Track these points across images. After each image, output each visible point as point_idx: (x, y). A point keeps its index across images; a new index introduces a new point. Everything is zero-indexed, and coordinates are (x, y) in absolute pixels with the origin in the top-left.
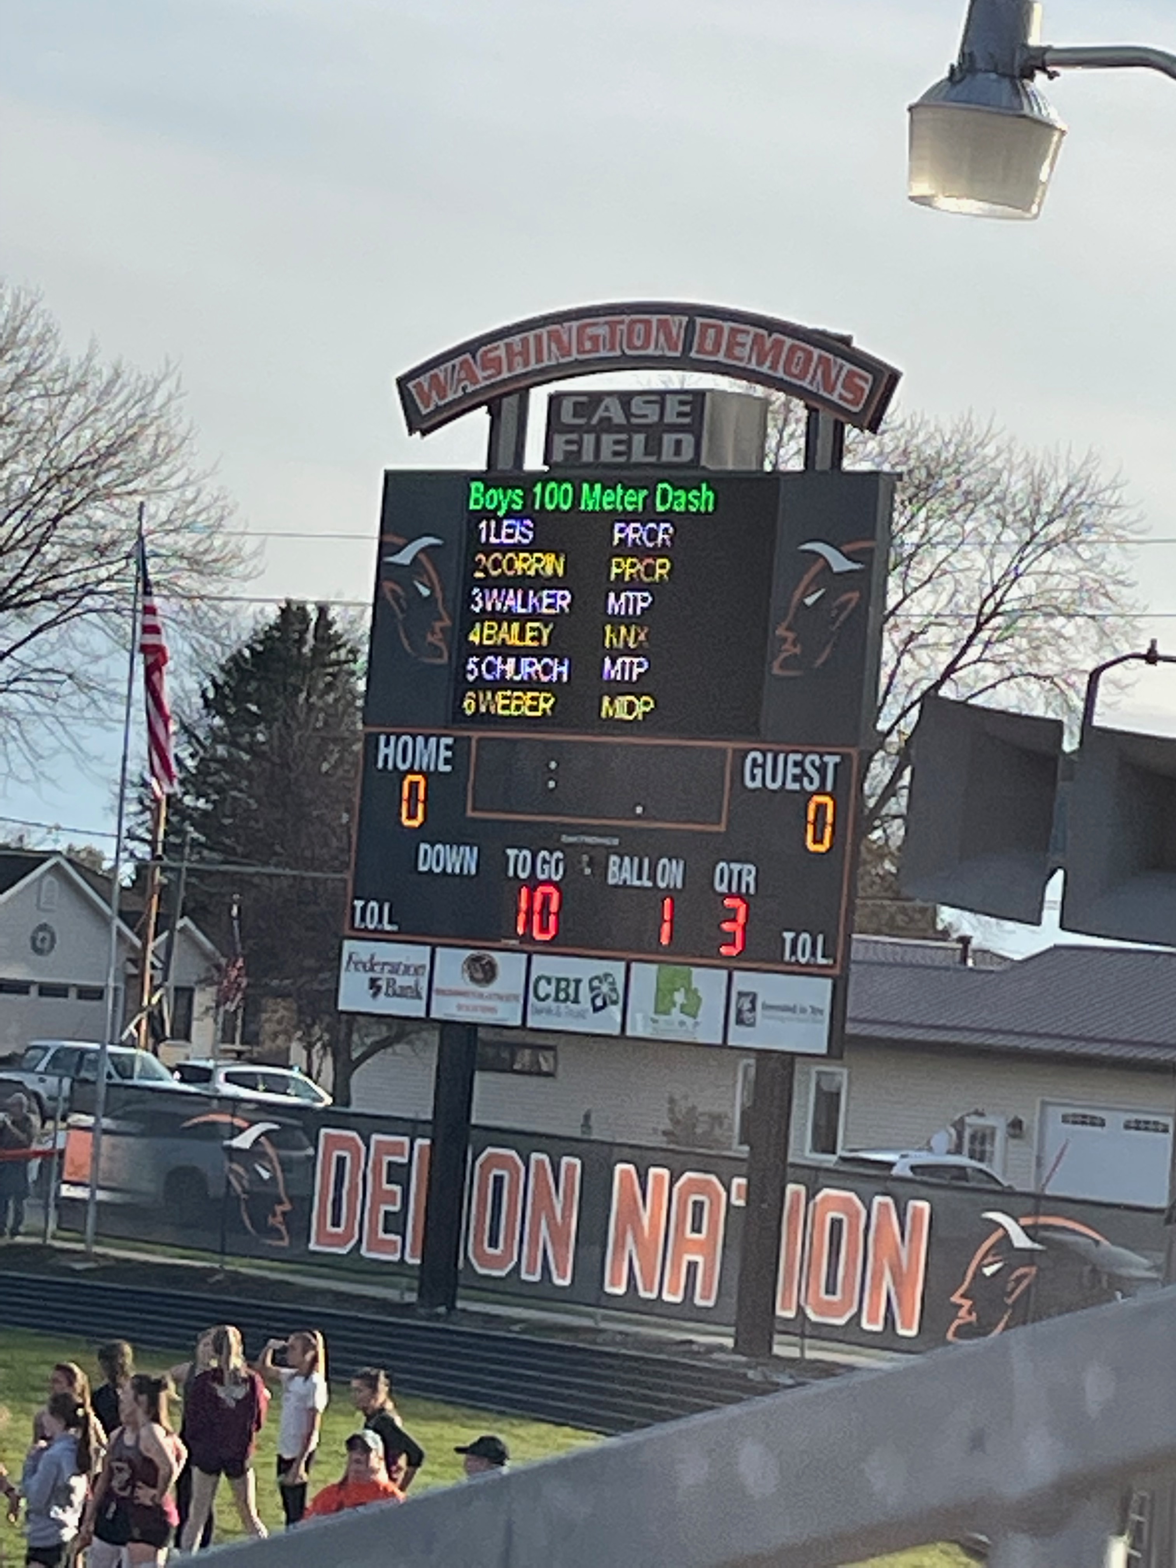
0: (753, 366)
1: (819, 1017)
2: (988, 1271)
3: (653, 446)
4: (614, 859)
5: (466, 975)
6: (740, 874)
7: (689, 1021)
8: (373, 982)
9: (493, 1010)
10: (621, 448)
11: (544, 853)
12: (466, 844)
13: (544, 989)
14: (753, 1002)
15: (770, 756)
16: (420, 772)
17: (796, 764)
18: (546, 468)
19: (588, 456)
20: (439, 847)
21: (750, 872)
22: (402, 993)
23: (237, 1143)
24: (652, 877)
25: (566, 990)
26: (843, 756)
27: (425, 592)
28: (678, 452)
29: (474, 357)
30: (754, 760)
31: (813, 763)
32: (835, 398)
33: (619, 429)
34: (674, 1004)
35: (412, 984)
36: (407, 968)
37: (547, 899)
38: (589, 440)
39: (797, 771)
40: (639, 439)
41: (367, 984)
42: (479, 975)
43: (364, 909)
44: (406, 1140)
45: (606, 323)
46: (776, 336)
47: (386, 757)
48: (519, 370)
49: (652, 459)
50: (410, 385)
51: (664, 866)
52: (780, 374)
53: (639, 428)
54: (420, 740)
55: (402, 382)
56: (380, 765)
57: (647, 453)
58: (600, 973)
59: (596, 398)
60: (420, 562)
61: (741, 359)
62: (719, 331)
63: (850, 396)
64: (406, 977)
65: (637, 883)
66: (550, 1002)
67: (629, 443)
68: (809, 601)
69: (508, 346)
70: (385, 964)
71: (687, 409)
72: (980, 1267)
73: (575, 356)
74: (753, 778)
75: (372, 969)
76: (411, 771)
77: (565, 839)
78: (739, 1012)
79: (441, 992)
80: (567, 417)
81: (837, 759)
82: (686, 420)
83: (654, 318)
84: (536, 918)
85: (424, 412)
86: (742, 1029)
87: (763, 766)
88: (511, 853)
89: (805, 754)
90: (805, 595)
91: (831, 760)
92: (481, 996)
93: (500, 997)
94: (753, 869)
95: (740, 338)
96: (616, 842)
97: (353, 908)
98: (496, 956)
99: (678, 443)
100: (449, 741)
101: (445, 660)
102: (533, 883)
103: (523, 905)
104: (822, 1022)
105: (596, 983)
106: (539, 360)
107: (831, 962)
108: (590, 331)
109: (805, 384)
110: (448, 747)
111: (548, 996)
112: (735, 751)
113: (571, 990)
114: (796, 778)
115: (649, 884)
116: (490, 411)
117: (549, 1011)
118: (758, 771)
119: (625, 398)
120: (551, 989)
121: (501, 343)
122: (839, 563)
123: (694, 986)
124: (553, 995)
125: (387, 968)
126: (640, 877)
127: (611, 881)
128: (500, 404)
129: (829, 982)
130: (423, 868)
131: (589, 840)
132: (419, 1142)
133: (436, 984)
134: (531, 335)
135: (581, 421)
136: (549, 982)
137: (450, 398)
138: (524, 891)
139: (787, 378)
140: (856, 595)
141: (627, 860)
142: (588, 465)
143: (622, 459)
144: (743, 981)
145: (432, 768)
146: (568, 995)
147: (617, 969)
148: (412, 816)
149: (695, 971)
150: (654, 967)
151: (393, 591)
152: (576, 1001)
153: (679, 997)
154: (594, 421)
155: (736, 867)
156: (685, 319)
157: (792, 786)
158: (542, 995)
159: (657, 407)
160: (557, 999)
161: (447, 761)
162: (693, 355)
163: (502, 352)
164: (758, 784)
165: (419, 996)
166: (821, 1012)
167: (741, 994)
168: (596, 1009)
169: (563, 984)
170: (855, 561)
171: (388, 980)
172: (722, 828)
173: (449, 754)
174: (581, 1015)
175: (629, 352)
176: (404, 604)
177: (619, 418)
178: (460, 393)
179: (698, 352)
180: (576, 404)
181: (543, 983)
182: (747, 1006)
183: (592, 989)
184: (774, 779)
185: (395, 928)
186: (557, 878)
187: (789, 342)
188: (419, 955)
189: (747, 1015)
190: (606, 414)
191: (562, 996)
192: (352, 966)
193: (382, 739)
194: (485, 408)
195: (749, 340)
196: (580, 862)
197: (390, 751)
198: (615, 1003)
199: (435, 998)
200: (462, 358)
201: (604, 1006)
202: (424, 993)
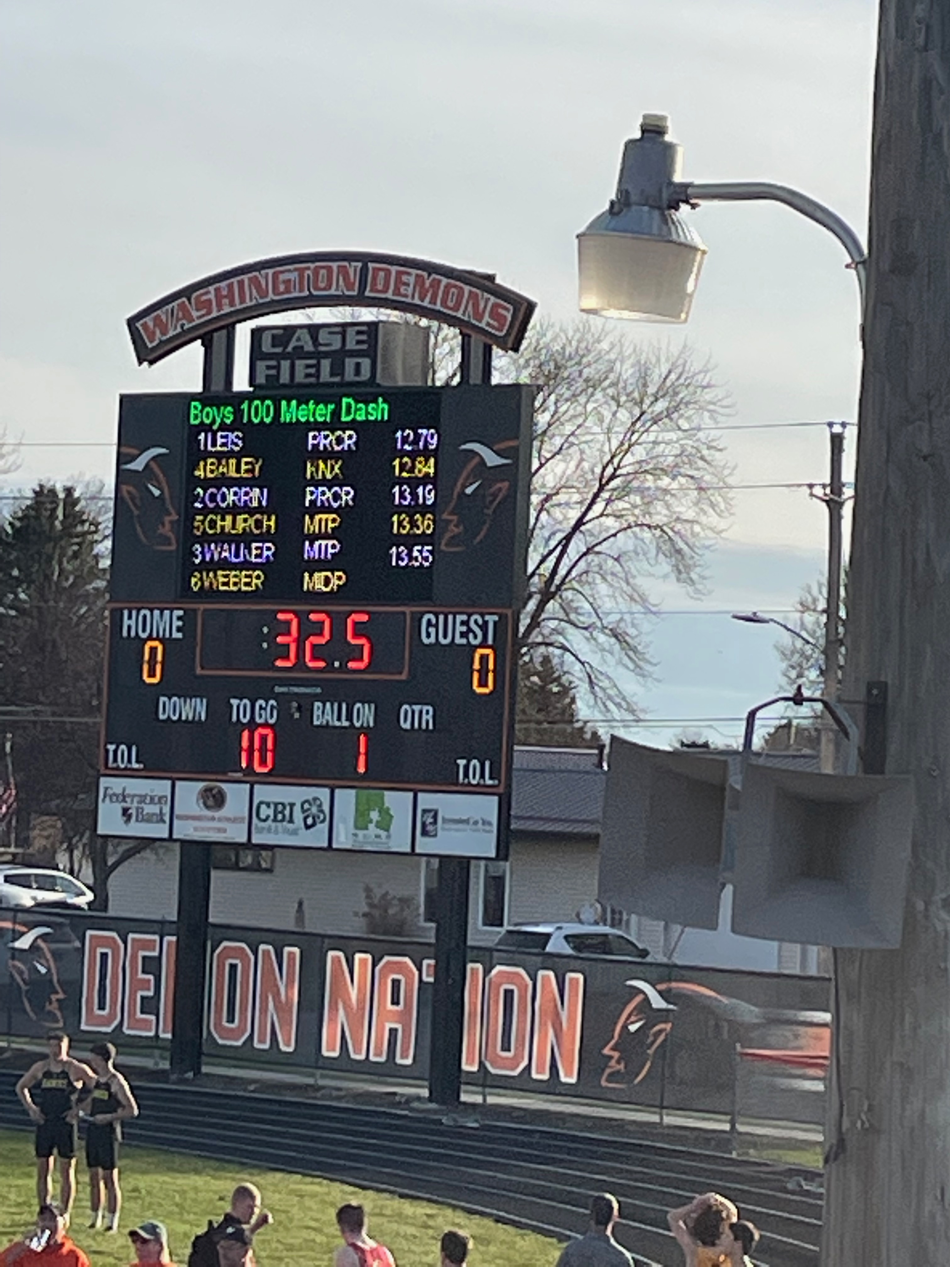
0: (417, 301)
1: (487, 828)
2: (633, 1028)
3: (337, 369)
4: (318, 704)
5: (201, 801)
6: (421, 712)
7: (383, 834)
8: (125, 811)
9: (223, 830)
10: (312, 371)
11: (261, 702)
12: (196, 696)
13: (265, 811)
14: (435, 817)
15: (441, 618)
16: (157, 639)
17: (463, 623)
18: (251, 389)
19: (285, 378)
20: (175, 699)
21: (428, 712)
22: (148, 819)
23: (18, 944)
24: (349, 718)
25: (282, 812)
26: (500, 616)
27: (157, 493)
28: (358, 372)
29: (189, 300)
30: (429, 621)
31: (476, 622)
32: (483, 325)
33: (309, 355)
34: (371, 821)
35: (158, 811)
36: (152, 799)
37: (263, 739)
38: (285, 365)
39: (464, 629)
40: (326, 364)
41: (120, 812)
42: (211, 802)
43: (115, 752)
44: (157, 937)
45: (296, 270)
46: (434, 276)
47: (129, 627)
48: (227, 309)
49: (337, 379)
50: (138, 325)
51: (358, 710)
52: (438, 307)
53: (326, 355)
54: (157, 613)
55: (131, 322)
56: (125, 634)
57: (332, 374)
58: (310, 798)
59: (290, 330)
60: (152, 470)
61: (406, 296)
62: (388, 273)
63: (495, 324)
64: (152, 806)
65: (337, 724)
66: (269, 822)
67: (318, 366)
68: (469, 491)
69: (217, 290)
70: (134, 796)
71: (364, 337)
72: (625, 1027)
73: (271, 296)
74: (428, 635)
75: (124, 800)
76: (150, 638)
77: (277, 689)
78: (424, 825)
79: (180, 818)
80: (267, 347)
81: (496, 618)
82: (364, 347)
83: (335, 265)
84: (256, 754)
85: (150, 345)
86: (426, 839)
87: (436, 626)
88: (234, 702)
89: (469, 615)
90: (465, 487)
91: (491, 619)
92: (213, 819)
93: (228, 819)
94: (431, 709)
95: (404, 278)
96: (319, 690)
97: (107, 751)
98: (224, 786)
99: (358, 365)
100: (181, 613)
101: (173, 547)
102: (252, 725)
103: (245, 744)
104: (490, 832)
105: (306, 806)
106: (242, 301)
107: (496, 782)
108: (282, 277)
109: (459, 315)
110: (179, 618)
111: (268, 817)
112: (412, 613)
113: (287, 812)
114: (463, 635)
115: (346, 724)
116: (203, 344)
117: (269, 830)
118: (432, 630)
119: (314, 329)
120: (271, 812)
121: (211, 289)
122: (492, 459)
123: (387, 805)
124: (272, 817)
125: (136, 799)
126: (339, 719)
127: (316, 722)
128: (212, 337)
129: (496, 798)
130: (162, 717)
131: (296, 690)
132: (167, 939)
133: (177, 811)
134: (235, 280)
135: (278, 350)
136: (268, 805)
137: (171, 333)
138: (246, 734)
139: (445, 311)
140: (506, 484)
141: (328, 705)
142: (284, 386)
143: (312, 380)
144: (426, 800)
145: (167, 635)
146: (284, 816)
147: (323, 794)
148: (152, 674)
149: (386, 793)
150: (353, 792)
151: (129, 492)
152: (291, 821)
153: (374, 815)
154: (289, 349)
155: (417, 708)
156: (359, 265)
157: (459, 640)
158: (263, 816)
159: (339, 337)
160: (275, 820)
161: (179, 629)
162: (367, 293)
163: (212, 296)
164: (432, 640)
165: (163, 821)
166: (490, 824)
167: (425, 811)
168: (308, 827)
169: (280, 808)
170: (503, 457)
171: (137, 809)
172: (403, 677)
173: (180, 623)
174: (295, 832)
175: (315, 293)
176: (139, 503)
177: (309, 347)
178: (179, 330)
179: (371, 291)
180: (274, 337)
181: (263, 807)
182: (430, 820)
183: (304, 811)
184: (445, 637)
185: (142, 766)
186: (272, 721)
187: (445, 281)
188: (162, 787)
189: (430, 828)
190: (299, 344)
191: (280, 817)
192: (107, 799)
193: (126, 613)
194: (199, 342)
195: (412, 280)
196: (290, 708)
197: (133, 623)
198: (323, 821)
199: (176, 822)
200: (180, 301)
201: (314, 825)
202: (167, 818)
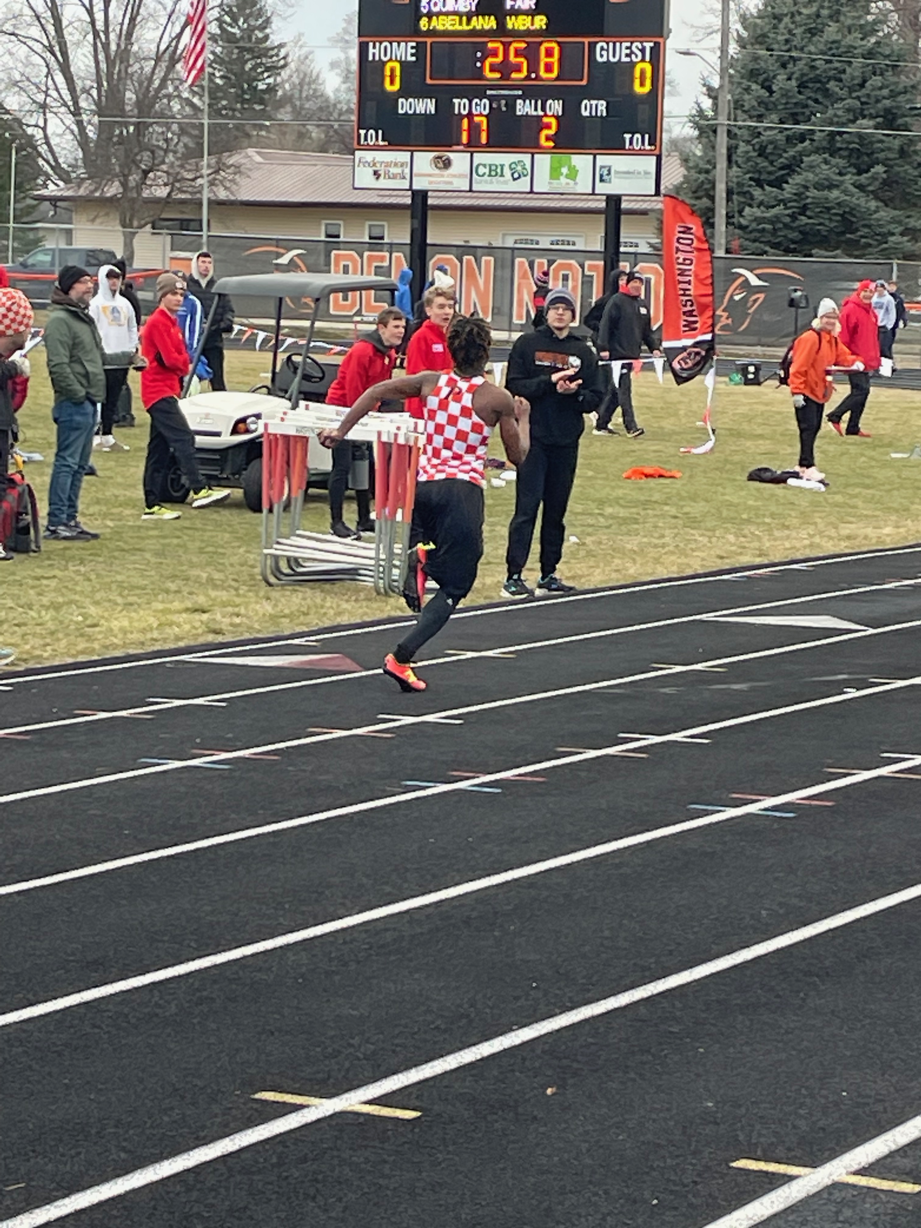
1: (649, 176)
2: (737, 298)
4: (519, 101)
5: (433, 166)
6: (597, 105)
7: (571, 182)
8: (375, 173)
9: (451, 183)
11: (476, 100)
12: (427, 98)
13: (481, 170)
14: (609, 171)
15: (611, 45)
16: (396, 61)
17: (627, 48)
20: (411, 100)
21: (602, 105)
22: (394, 177)
23: (279, 261)
24: (543, 109)
25: (496, 170)
26: (655, 43)
30: (602, 47)
31: (636, 47)
34: (562, 174)
35: (400, 172)
36: (396, 164)
39: (628, 51)
41: (372, 172)
42: (441, 165)
43: (366, 135)
44: (387, 254)
47: (374, 54)
51: (551, 104)
54: (395, 45)
58: (516, 160)
64: (396, 169)
65: (534, 113)
66: (486, 176)
70: (382, 162)
72: (732, 296)
74: (602, 56)
76: (391, 60)
77: (489, 92)
78: (601, 176)
79: (417, 175)
86: (602, 184)
87: (608, 50)
88: (456, 101)
89: (632, 43)
91: (648, 45)
92: (442, 176)
93: (454, 176)
94: (604, 103)
96: (520, 92)
97: (359, 134)
98: (451, 155)
100: (414, 44)
101: (407, 2)
102: (470, 116)
103: (465, 128)
105: (513, 166)
107: (653, 148)
110: (412, 48)
111: (484, 174)
113: (499, 170)
114: (627, 55)
115: (541, 113)
117: (486, 182)
118: (604, 53)
120: (487, 171)
123: (572, 164)
124: (488, 173)
125: (383, 165)
126: (536, 109)
127: (520, 113)
129: (655, 158)
130: (401, 112)
131: (503, 92)
132: (395, 255)
133: (416, 172)
136: (485, 166)
138: (465, 121)
141: (528, 102)
144: (602, 160)
145: (404, 59)
146: (497, 173)
147: (526, 158)
148: (393, 84)
149: (573, 156)
150: (549, 156)
152: (502, 175)
153: (565, 170)
155: (594, 102)
157: (625, 59)
158: (481, 173)
160: (490, 175)
161: (412, 55)
164: (605, 59)
165: (404, 178)
166: (648, 173)
167: (602, 167)
168: (515, 179)
169: (493, 168)
171: (384, 171)
172: (584, 83)
173: (414, 51)
174: (506, 182)
181: (481, 167)
182: (606, 172)
183: (511, 169)
184: (614, 56)
185: (387, 143)
186: (486, 113)
188: (403, 156)
189: (605, 177)
191: (493, 173)
192: (361, 165)
193: (371, 44)
196: (499, 104)
197: (376, 51)
198: (525, 176)
199: (414, 179)
201: (519, 177)
202: (408, 177)
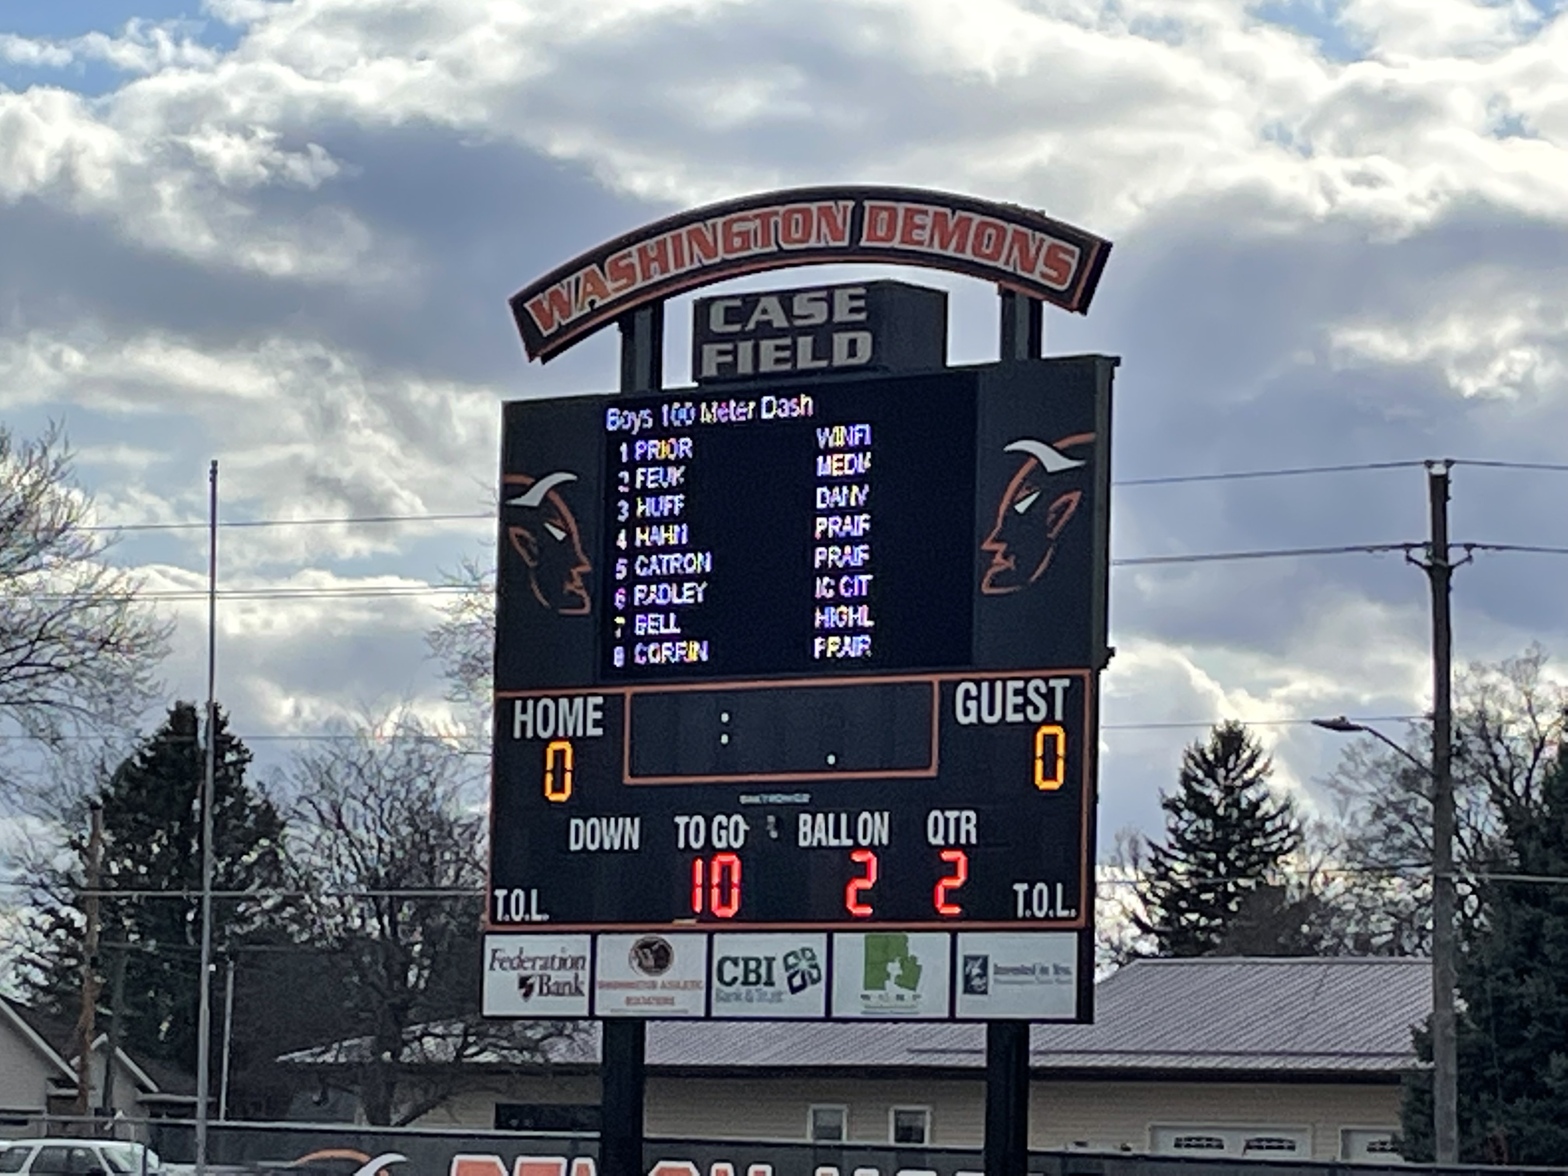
1: (1064, 977)
3: (823, 349)
4: (805, 817)
5: (635, 963)
6: (958, 820)
7: (908, 993)
8: (523, 982)
9: (670, 1001)
10: (787, 354)
11: (721, 818)
12: (625, 816)
13: (730, 973)
14: (984, 966)
15: (985, 686)
16: (565, 738)
17: (1017, 692)
18: (695, 384)
19: (745, 367)
20: (593, 821)
21: (968, 820)
22: (560, 990)
24: (852, 834)
25: (756, 971)
26: (1072, 678)
27: (560, 535)
28: (852, 353)
30: (967, 692)
31: (1037, 690)
33: (781, 333)
34: (888, 976)
35: (571, 979)
36: (563, 961)
37: (726, 869)
38: (745, 348)
39: (1020, 700)
40: (805, 343)
41: (516, 984)
42: (651, 962)
43: (507, 899)
44: (562, 1161)
45: (756, 216)
47: (524, 724)
48: (657, 278)
49: (823, 364)
51: (865, 822)
52: (968, 255)
53: (805, 331)
54: (564, 703)
56: (517, 734)
57: (815, 358)
58: (797, 948)
59: (751, 300)
60: (552, 502)
61: (920, 243)
62: (893, 212)
64: (562, 973)
65: (834, 842)
66: (738, 986)
67: (794, 348)
68: (1021, 508)
69: (642, 252)
71: (861, 303)
73: (721, 255)
74: (967, 712)
75: (521, 965)
76: (555, 738)
77: (744, 799)
78: (968, 978)
79: (603, 985)
80: (717, 324)
81: (1066, 682)
82: (862, 317)
83: (814, 207)
84: (715, 892)
86: (972, 998)
87: (978, 698)
88: (681, 820)
89: (1027, 681)
90: (1014, 502)
91: (1059, 684)
92: (654, 985)
93: (675, 986)
94: (972, 815)
95: (918, 219)
96: (806, 798)
97: (494, 899)
98: (671, 939)
99: (853, 343)
100: (599, 700)
101: (586, 610)
102: (709, 852)
103: (699, 880)
104: (1069, 982)
105: (791, 960)
107: (1073, 913)
108: (736, 228)
110: (596, 708)
111: (735, 979)
112: (942, 683)
113: (763, 971)
114: (1017, 709)
115: (849, 842)
116: (622, 328)
118: (972, 705)
119: (786, 297)
120: (739, 971)
121: (634, 249)
122: (1054, 462)
123: (911, 953)
124: (741, 979)
125: (539, 963)
126: (837, 835)
127: (802, 843)
128: (633, 317)
129: (1072, 936)
130: (574, 847)
131: (773, 798)
132: (579, 1161)
133: (599, 977)
135: (736, 328)
136: (735, 962)
137: (576, 315)
138: (699, 863)
140: (1076, 496)
141: (820, 817)
142: (745, 378)
143: (787, 367)
144: (970, 943)
145: (580, 733)
146: (759, 977)
147: (817, 942)
148: (558, 788)
149: (910, 935)
150: (862, 936)
151: (520, 537)
152: (770, 983)
153: (894, 968)
154: (751, 326)
155: (952, 815)
156: (851, 204)
157: (1013, 717)
158: (727, 978)
159: (824, 305)
160: (746, 982)
161: (597, 723)
162: (863, 243)
163: (635, 260)
164: (973, 718)
165: (579, 992)
166: (1067, 971)
167: (967, 959)
168: (794, 990)
169: (752, 965)
170: (1071, 458)
171: (541, 977)
172: (932, 772)
173: (599, 715)
175: (786, 246)
176: (535, 550)
177: (780, 321)
180: (727, 309)
181: (728, 965)
182: (976, 971)
183: (787, 967)
184: (991, 712)
185: (546, 917)
186: (737, 845)
188: (578, 944)
189: (976, 982)
190: (765, 317)
191: (752, 977)
192: (496, 965)
193: (518, 704)
194: (616, 325)
195: (929, 221)
196: (766, 823)
197: (529, 718)
198: (815, 982)
199: (598, 992)
200: (587, 269)
201: (803, 987)
202: (586, 989)
